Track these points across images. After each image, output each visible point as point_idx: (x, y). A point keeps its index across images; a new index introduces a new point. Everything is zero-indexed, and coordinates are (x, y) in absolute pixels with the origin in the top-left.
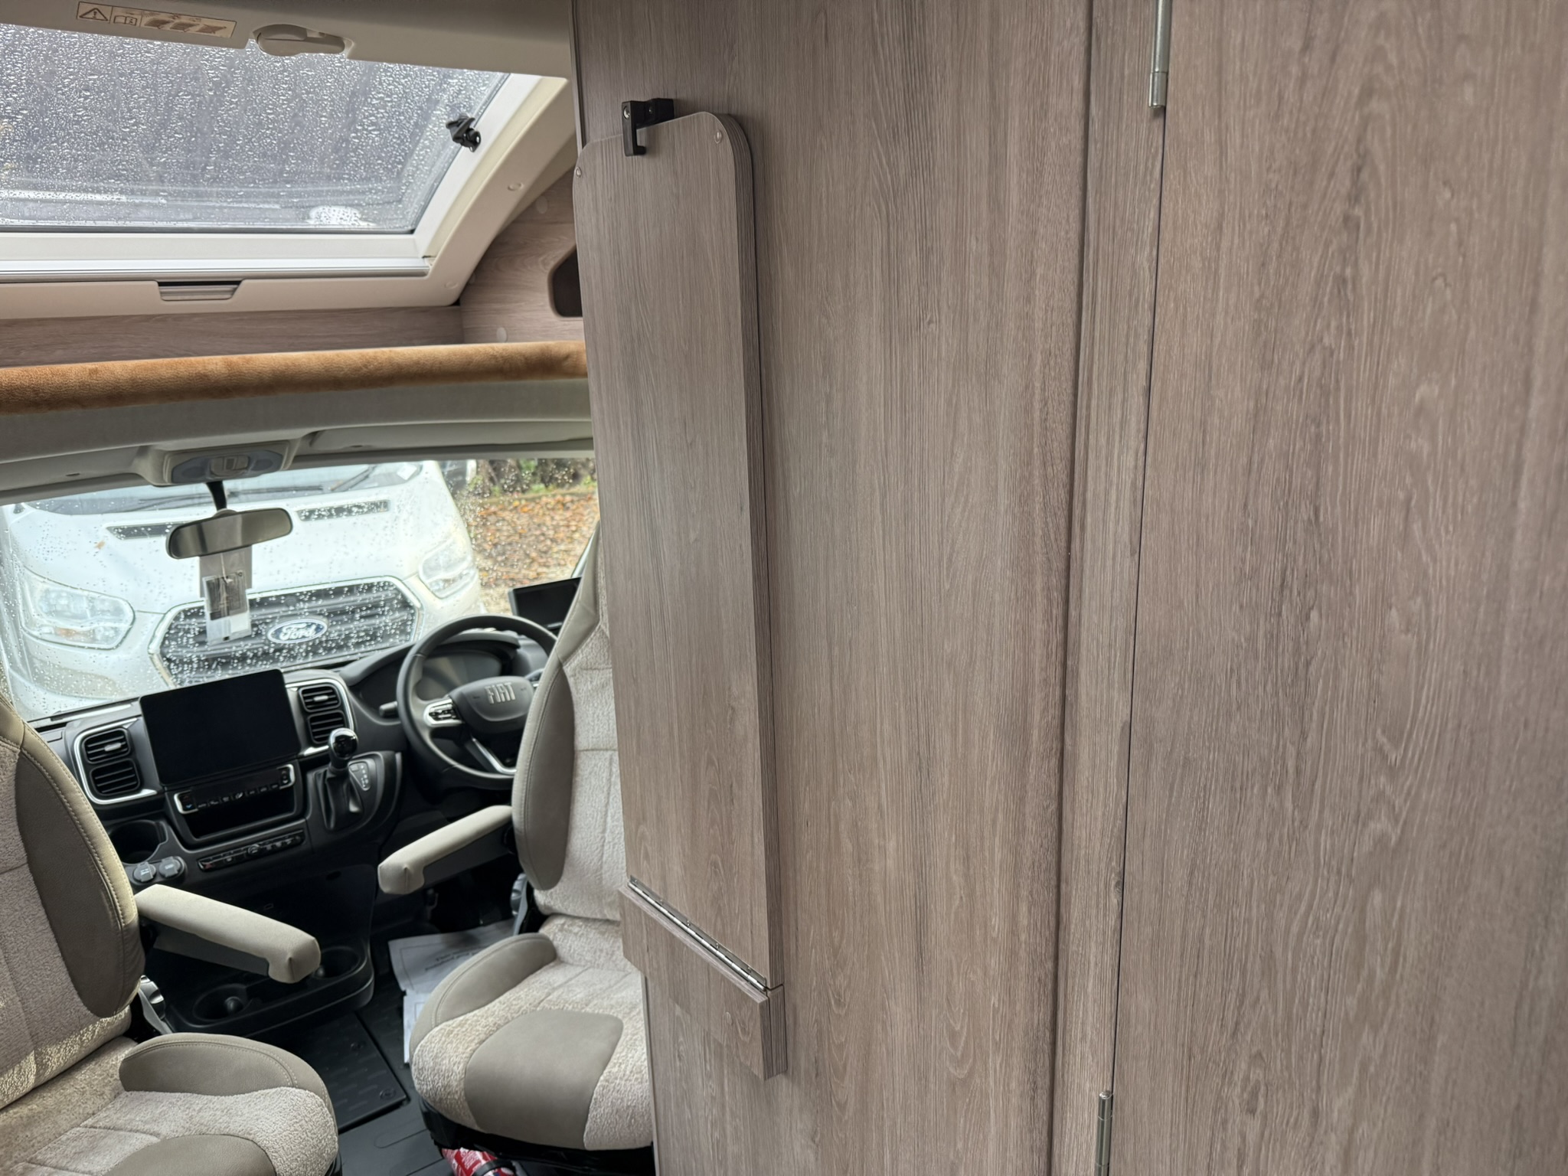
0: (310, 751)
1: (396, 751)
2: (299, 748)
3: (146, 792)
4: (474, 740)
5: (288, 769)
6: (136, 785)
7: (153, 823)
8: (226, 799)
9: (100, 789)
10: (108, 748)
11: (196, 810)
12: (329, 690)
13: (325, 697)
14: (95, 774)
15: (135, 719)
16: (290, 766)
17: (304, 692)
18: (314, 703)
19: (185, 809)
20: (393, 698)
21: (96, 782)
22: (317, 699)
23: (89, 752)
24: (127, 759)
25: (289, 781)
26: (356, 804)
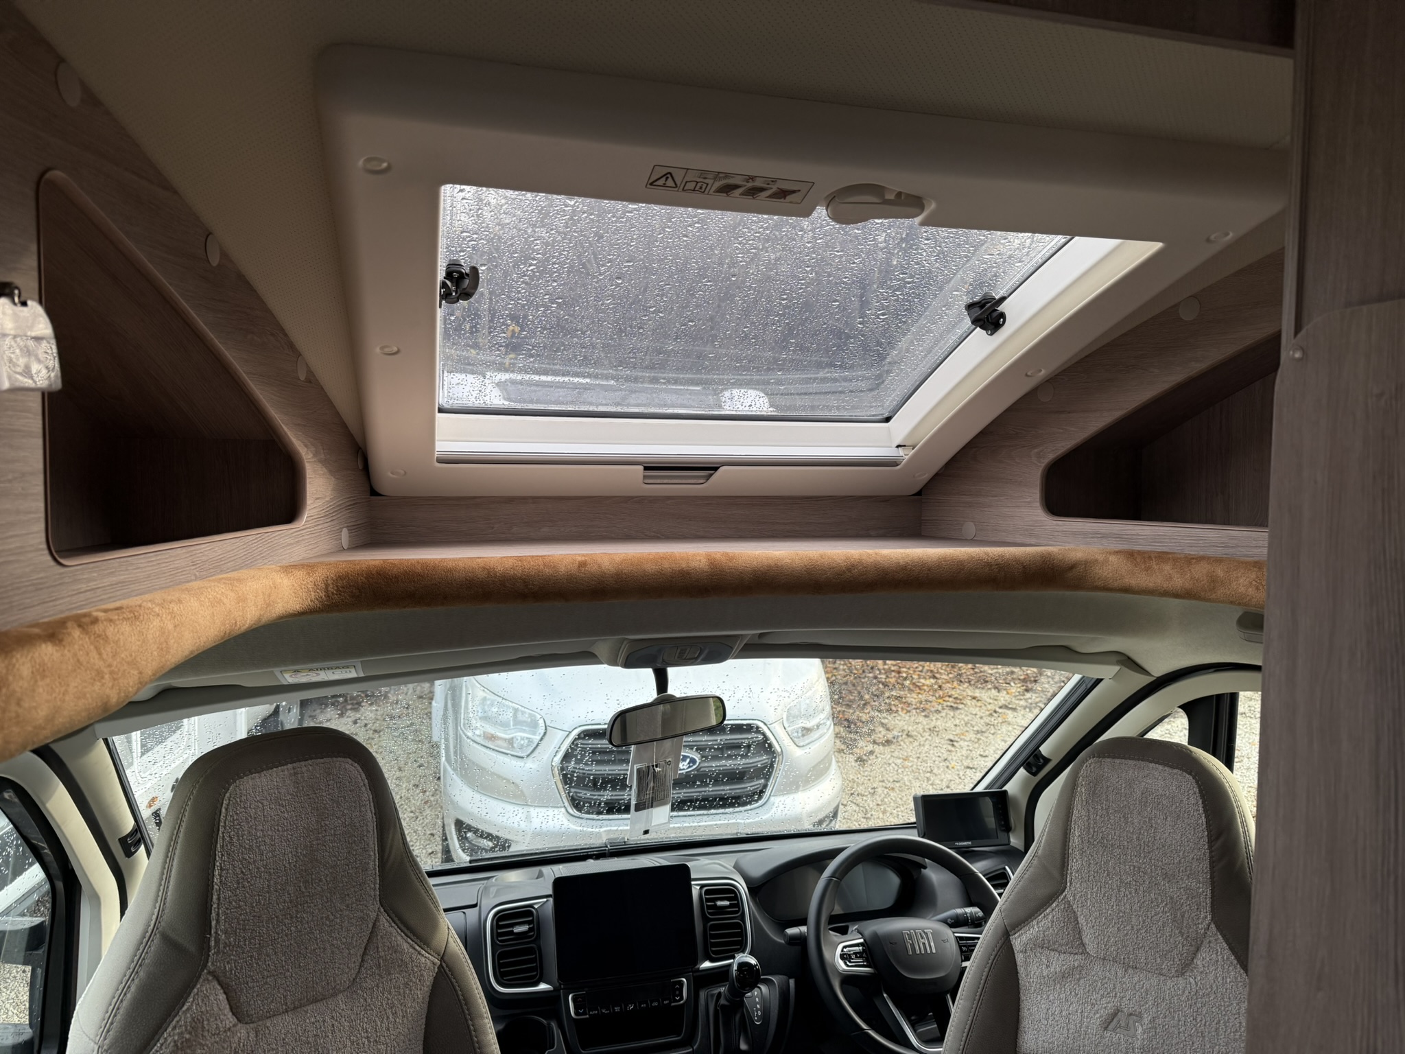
0: (707, 964)
1: (790, 978)
2: (696, 961)
3: (543, 986)
4: (885, 995)
5: (681, 984)
6: (536, 975)
7: (545, 1022)
8: (617, 1009)
9: (503, 974)
10: (517, 929)
11: (587, 1016)
12: (730, 892)
13: (727, 903)
14: (502, 955)
15: (545, 900)
16: (684, 980)
17: (707, 892)
18: (715, 907)
19: (576, 1013)
20: (803, 922)
21: (501, 966)
22: (719, 903)
23: (499, 931)
24: (532, 945)
25: (682, 998)
26: (747, 1042)
